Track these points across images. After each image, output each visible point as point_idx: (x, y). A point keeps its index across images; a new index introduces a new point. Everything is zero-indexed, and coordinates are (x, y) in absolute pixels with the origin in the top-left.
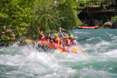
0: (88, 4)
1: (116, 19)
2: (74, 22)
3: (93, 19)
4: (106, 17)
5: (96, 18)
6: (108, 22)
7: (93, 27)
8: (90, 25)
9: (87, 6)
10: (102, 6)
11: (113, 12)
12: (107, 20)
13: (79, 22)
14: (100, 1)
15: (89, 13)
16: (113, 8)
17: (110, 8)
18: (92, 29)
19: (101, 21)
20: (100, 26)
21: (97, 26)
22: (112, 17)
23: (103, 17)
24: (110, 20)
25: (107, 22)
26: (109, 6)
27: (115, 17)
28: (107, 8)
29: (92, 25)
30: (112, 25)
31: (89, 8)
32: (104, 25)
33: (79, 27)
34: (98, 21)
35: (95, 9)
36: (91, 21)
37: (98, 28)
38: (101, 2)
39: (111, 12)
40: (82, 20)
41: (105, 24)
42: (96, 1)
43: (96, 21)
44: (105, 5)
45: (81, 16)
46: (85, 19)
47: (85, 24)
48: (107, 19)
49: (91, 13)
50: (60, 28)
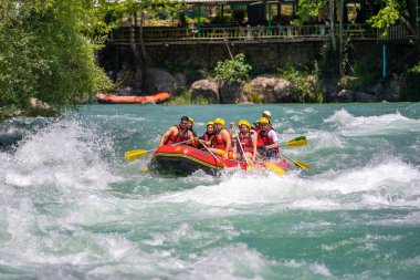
0: (135, 16)
1: (232, 71)
2: (85, 77)
3: (150, 70)
4: (196, 63)
5: (161, 65)
6: (204, 78)
7: (150, 99)
8: (140, 91)
9: (130, 20)
10: (184, 24)
11: (222, 46)
12: (202, 71)
13: (100, 78)
14: (177, 3)
15: (139, 47)
16: (222, 32)
17: (210, 31)
18: (150, 103)
19: (181, 76)
20: (179, 93)
21: (164, 96)
22: (219, 63)
23: (188, 61)
24: (211, 71)
25: (201, 81)
26: (207, 21)
27: (231, 62)
28: (201, 31)
29: (145, 88)
30: (219, 90)
31: (136, 27)
32: (191, 91)
33: (102, 96)
34: (171, 77)
35: (157, 32)
36: (144, 77)
37: (167, 100)
38: (179, 6)
39: (216, 45)
40: (111, 72)
41: (193, 85)
42: (162, 5)
43: (163, 76)
44: (196, 20)
45: (108, 59)
46: (124, 67)
47: (125, 85)
48: (201, 67)
49: (144, 49)
50: (33, 101)
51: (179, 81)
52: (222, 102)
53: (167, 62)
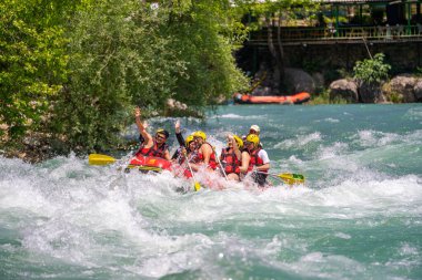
0: (273, 15)
1: (371, 70)
2: (222, 78)
3: (288, 71)
4: (335, 62)
5: (299, 65)
6: (342, 78)
7: (290, 99)
8: (277, 91)
9: (267, 20)
10: (322, 24)
11: (360, 45)
12: (341, 71)
13: (237, 79)
14: (316, 3)
15: (277, 47)
16: (360, 31)
17: (349, 31)
18: (287, 104)
19: (319, 76)
20: (317, 93)
21: (305, 95)
22: (358, 63)
23: (327, 61)
24: (350, 71)
25: (339, 81)
26: (346, 21)
27: (370, 61)
28: (339, 31)
29: (284, 88)
30: (358, 90)
31: (274, 27)
32: (329, 91)
33: (239, 96)
34: (308, 76)
35: (295, 32)
36: (282, 77)
37: (306, 100)
38: (317, 7)
39: (355, 44)
40: (248, 72)
41: (332, 85)
42: (300, 6)
43: (301, 76)
44: (334, 20)
45: (246, 58)
46: (262, 67)
47: (263, 86)
48: (339, 67)
49: (281, 49)
50: (171, 102)
51: (317, 81)
52: (361, 101)
53: (305, 62)
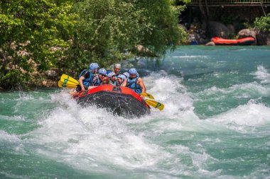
1: (265, 24)
3: (212, 23)
4: (242, 18)
5: (218, 19)
6: (247, 28)
11: (258, 7)
12: (245, 24)
15: (205, 8)
19: (232, 27)
22: (257, 19)
23: (237, 17)
24: (252, 23)
25: (244, 30)
27: (265, 18)
30: (257, 36)
32: (238, 36)
34: (224, 26)
39: (255, 7)
40: (186, 24)
41: (240, 33)
46: (195, 20)
48: (245, 21)
49: (207, 9)
51: (231, 30)
52: (258, 44)
53: (222, 17)
